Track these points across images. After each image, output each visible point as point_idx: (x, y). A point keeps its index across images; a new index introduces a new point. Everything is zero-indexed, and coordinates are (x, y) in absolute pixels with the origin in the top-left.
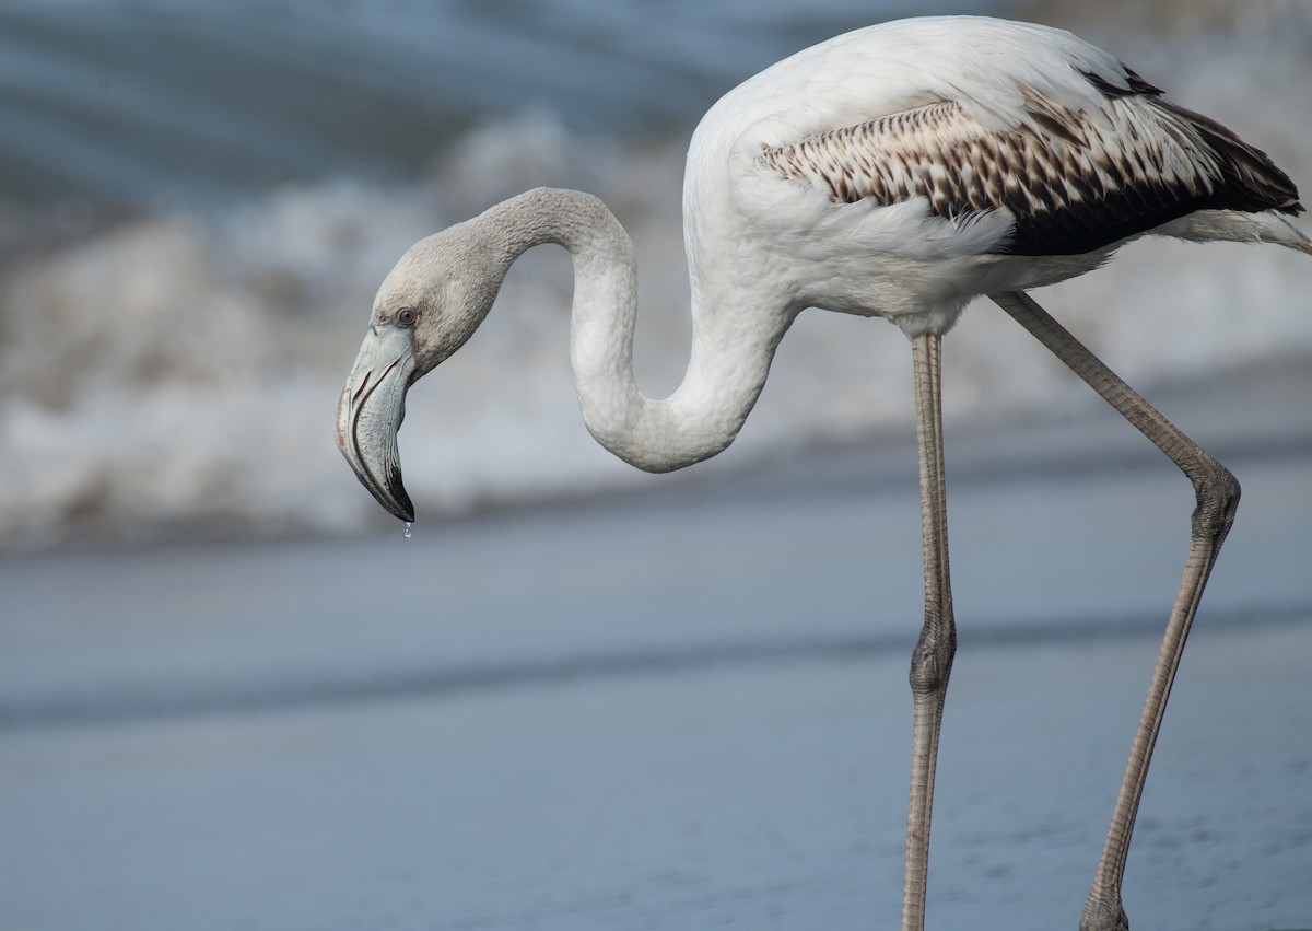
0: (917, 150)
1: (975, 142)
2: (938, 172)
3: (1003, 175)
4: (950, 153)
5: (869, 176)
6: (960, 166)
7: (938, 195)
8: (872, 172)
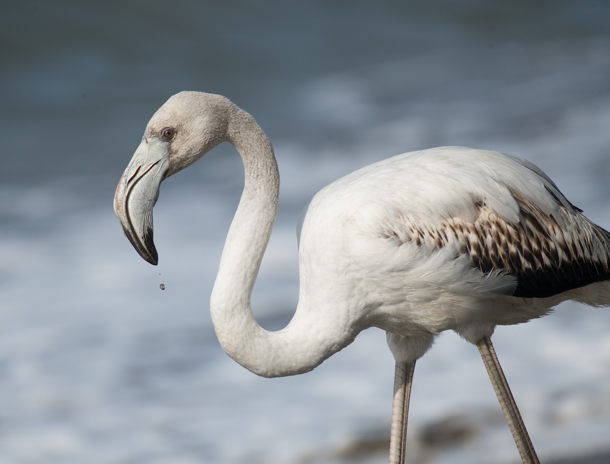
0: (461, 224)
1: (493, 222)
2: (473, 238)
3: (509, 244)
4: (480, 227)
5: (433, 238)
6: (486, 236)
7: (473, 252)
8: (436, 235)
